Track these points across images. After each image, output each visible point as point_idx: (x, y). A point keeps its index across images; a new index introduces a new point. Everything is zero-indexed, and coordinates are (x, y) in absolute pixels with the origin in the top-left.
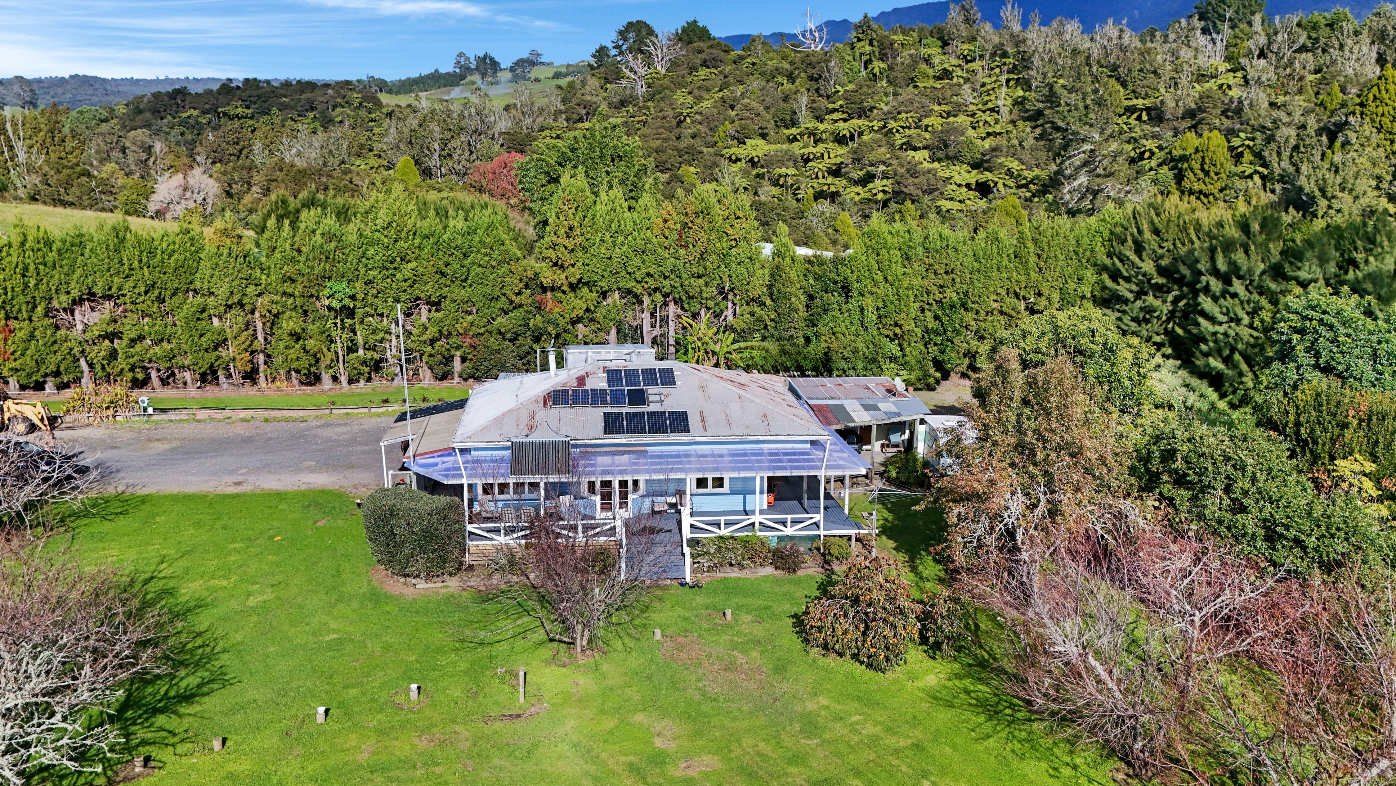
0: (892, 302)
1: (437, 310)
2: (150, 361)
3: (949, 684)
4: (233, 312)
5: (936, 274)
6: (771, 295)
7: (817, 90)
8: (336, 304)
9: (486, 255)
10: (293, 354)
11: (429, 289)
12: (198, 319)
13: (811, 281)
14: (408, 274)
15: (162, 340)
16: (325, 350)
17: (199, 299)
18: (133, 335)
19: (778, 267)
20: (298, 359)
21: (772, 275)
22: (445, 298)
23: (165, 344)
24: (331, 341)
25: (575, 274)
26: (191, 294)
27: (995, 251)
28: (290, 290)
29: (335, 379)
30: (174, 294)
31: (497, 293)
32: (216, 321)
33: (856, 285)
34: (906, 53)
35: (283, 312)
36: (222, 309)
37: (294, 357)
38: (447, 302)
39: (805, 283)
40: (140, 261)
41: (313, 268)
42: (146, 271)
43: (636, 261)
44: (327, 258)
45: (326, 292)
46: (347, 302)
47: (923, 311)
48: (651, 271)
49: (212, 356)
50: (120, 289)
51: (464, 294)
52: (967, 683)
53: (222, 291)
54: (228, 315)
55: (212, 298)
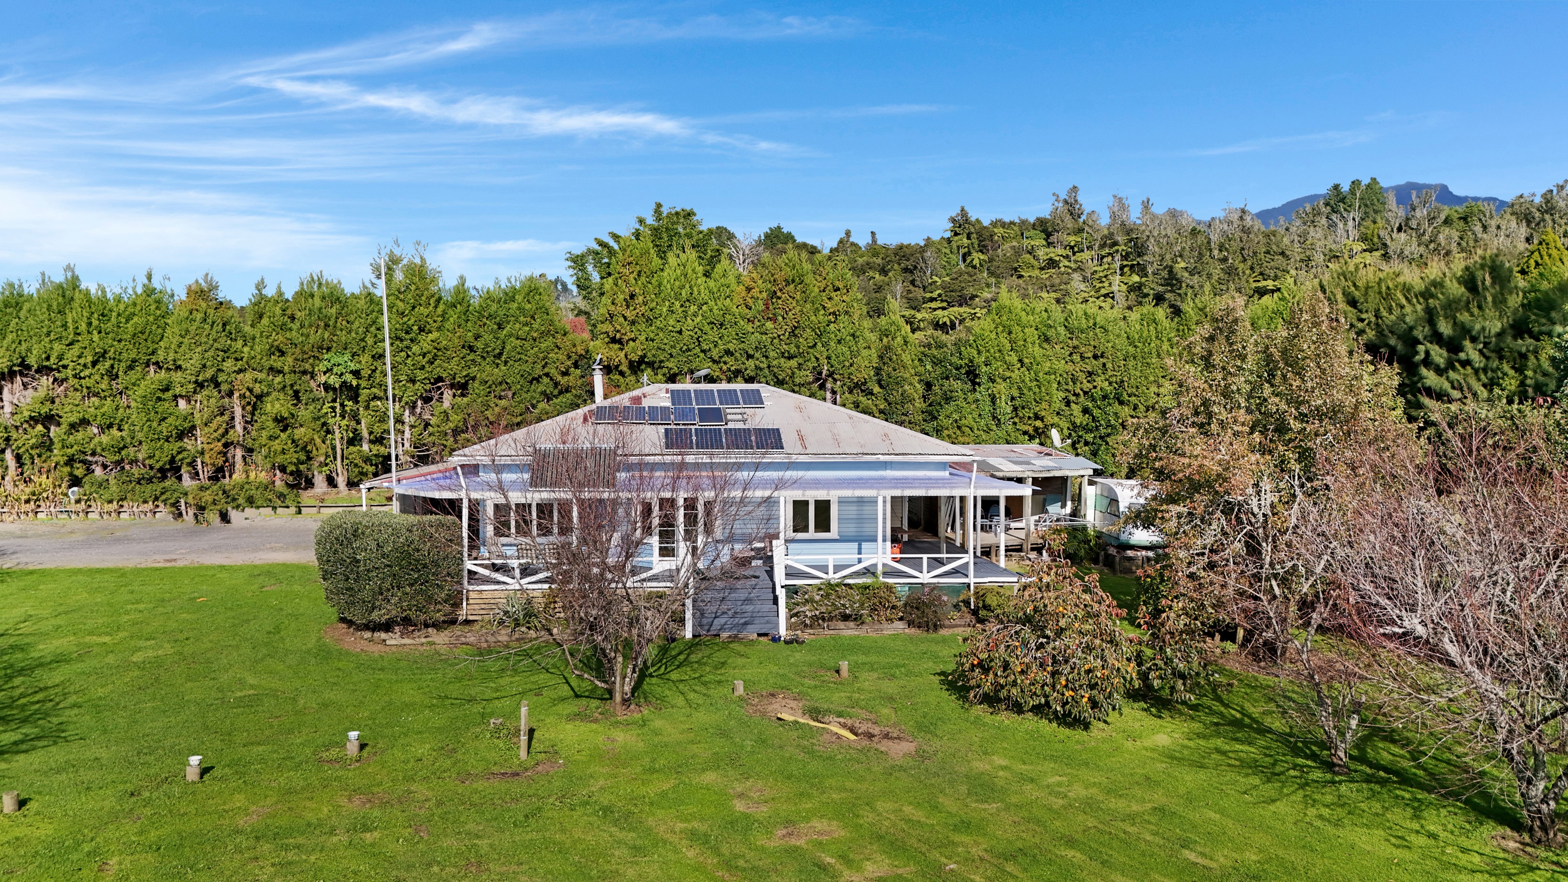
0: (1030, 389)
1: (463, 395)
2: (94, 454)
3: (1191, 744)
4: (205, 392)
5: (1082, 358)
6: (879, 383)
7: (913, 282)
8: (334, 381)
9: (526, 324)
10: (277, 445)
11: (452, 367)
12: (159, 399)
13: (928, 367)
14: (426, 347)
15: (110, 426)
16: (318, 441)
17: (163, 374)
18: (74, 418)
19: (888, 348)
20: (283, 452)
21: (881, 357)
22: (474, 379)
23: (114, 431)
24: (328, 432)
25: (635, 350)
26: (152, 368)
27: (1153, 333)
28: (278, 365)
29: (331, 482)
30: (131, 368)
31: (538, 372)
32: (182, 403)
33: (984, 369)
34: (1007, 246)
35: (268, 394)
36: (191, 387)
37: (279, 448)
38: (476, 384)
39: (921, 369)
40: (90, 324)
41: (308, 336)
42: (96, 337)
43: (713, 334)
44: (327, 326)
45: (322, 367)
46: (349, 377)
47: (1068, 404)
48: (731, 347)
49: (175, 446)
50: (60, 358)
51: (498, 373)
52: (1219, 742)
53: (191, 363)
54: (199, 397)
55: (179, 373)
